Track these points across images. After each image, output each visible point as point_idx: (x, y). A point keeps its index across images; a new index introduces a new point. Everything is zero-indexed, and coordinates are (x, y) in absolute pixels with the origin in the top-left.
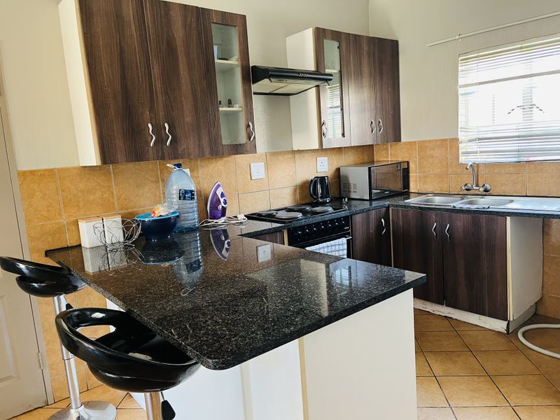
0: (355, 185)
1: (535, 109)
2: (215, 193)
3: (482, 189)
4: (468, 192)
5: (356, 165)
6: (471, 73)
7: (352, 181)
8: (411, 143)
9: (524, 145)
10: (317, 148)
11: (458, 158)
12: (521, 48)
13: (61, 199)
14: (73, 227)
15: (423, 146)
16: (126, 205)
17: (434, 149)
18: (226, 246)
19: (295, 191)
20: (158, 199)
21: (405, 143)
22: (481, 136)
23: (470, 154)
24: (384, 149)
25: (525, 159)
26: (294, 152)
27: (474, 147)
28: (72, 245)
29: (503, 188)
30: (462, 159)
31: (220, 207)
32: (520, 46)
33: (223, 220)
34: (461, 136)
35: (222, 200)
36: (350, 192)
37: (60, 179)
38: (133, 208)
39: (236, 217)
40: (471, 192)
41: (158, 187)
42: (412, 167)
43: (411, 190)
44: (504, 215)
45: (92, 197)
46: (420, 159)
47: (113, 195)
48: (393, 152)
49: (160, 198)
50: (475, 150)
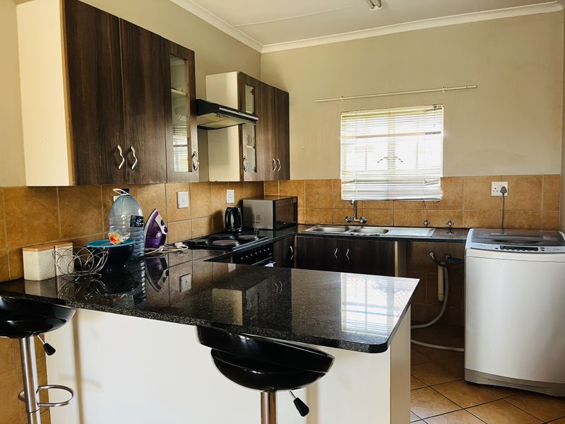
0: (258, 217)
1: (397, 160)
2: (154, 221)
3: (362, 221)
4: (349, 224)
5: (252, 198)
6: (351, 128)
7: (255, 212)
8: (299, 181)
9: (391, 187)
10: (239, 180)
11: (340, 195)
12: (389, 113)
13: (5, 223)
14: (16, 258)
15: (310, 184)
16: (70, 232)
17: (320, 187)
18: (164, 275)
19: (211, 219)
20: (100, 226)
21: (294, 181)
22: (358, 179)
23: (350, 193)
24: (274, 185)
25: (394, 198)
26: (211, 184)
27: (352, 187)
28: (14, 278)
29: (377, 220)
30: (345, 197)
31: (159, 235)
32: (388, 112)
33: (161, 249)
34: (342, 177)
35: (162, 228)
36: (253, 222)
37: (6, 200)
38: (76, 235)
39: (174, 244)
40: (351, 223)
41: (101, 213)
42: (300, 201)
43: (299, 222)
44: (393, 239)
45: (37, 223)
46: (307, 195)
47: (57, 220)
48: (282, 189)
49: (101, 224)
50: (353, 189)
